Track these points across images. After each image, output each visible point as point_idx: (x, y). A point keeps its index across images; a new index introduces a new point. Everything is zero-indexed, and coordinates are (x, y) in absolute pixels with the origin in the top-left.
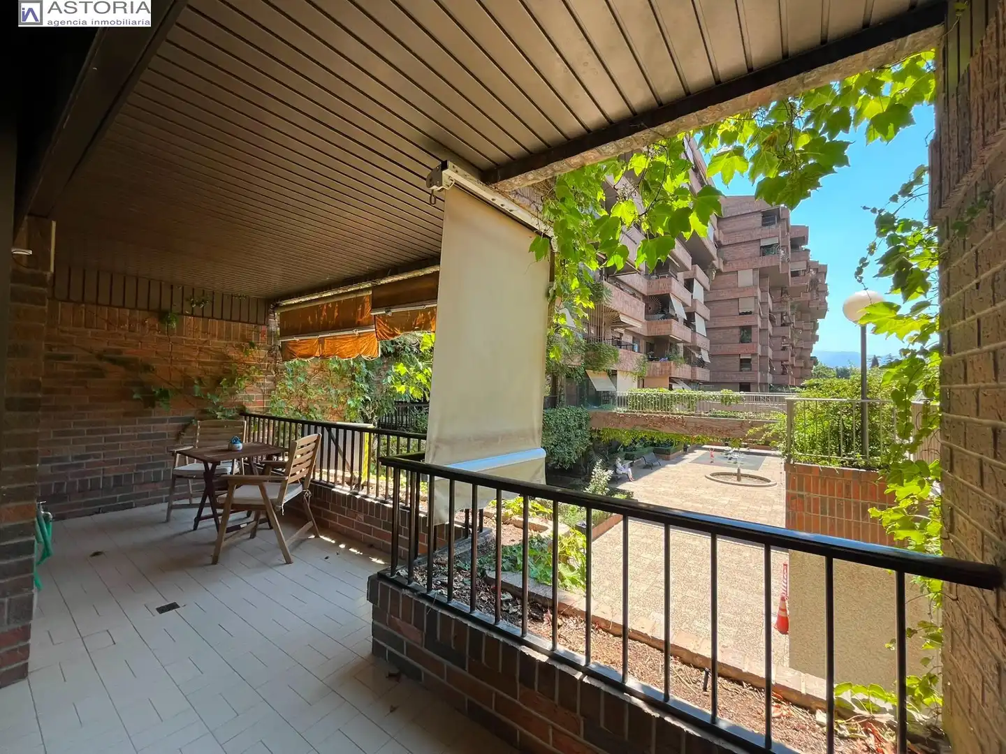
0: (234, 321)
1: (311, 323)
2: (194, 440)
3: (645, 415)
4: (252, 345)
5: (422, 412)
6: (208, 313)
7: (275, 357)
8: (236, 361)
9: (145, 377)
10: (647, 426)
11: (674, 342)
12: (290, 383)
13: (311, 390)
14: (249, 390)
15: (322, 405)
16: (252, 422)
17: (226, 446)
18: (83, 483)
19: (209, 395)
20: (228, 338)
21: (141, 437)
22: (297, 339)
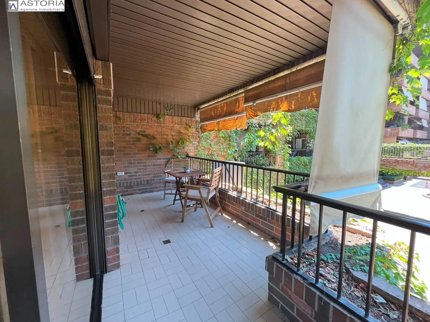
0: (183, 117)
1: (213, 115)
2: (171, 167)
3: (383, 158)
4: (190, 127)
5: (260, 156)
6: (173, 114)
7: (198, 131)
8: (184, 134)
9: (154, 141)
10: (384, 165)
11: (401, 116)
12: (205, 143)
13: (213, 146)
14: (190, 146)
15: (217, 153)
16: (191, 160)
17: (183, 171)
18: (137, 182)
19: (175, 148)
20: (181, 124)
21: (154, 165)
22: (207, 123)
